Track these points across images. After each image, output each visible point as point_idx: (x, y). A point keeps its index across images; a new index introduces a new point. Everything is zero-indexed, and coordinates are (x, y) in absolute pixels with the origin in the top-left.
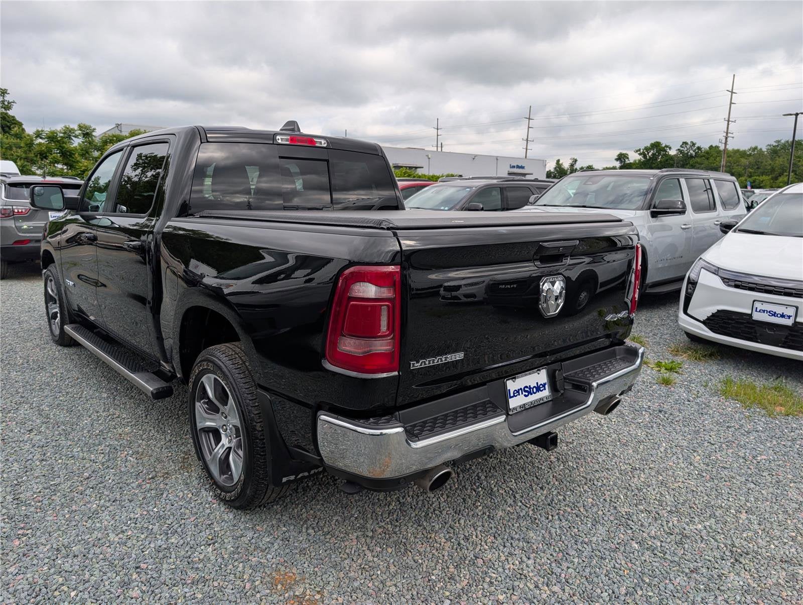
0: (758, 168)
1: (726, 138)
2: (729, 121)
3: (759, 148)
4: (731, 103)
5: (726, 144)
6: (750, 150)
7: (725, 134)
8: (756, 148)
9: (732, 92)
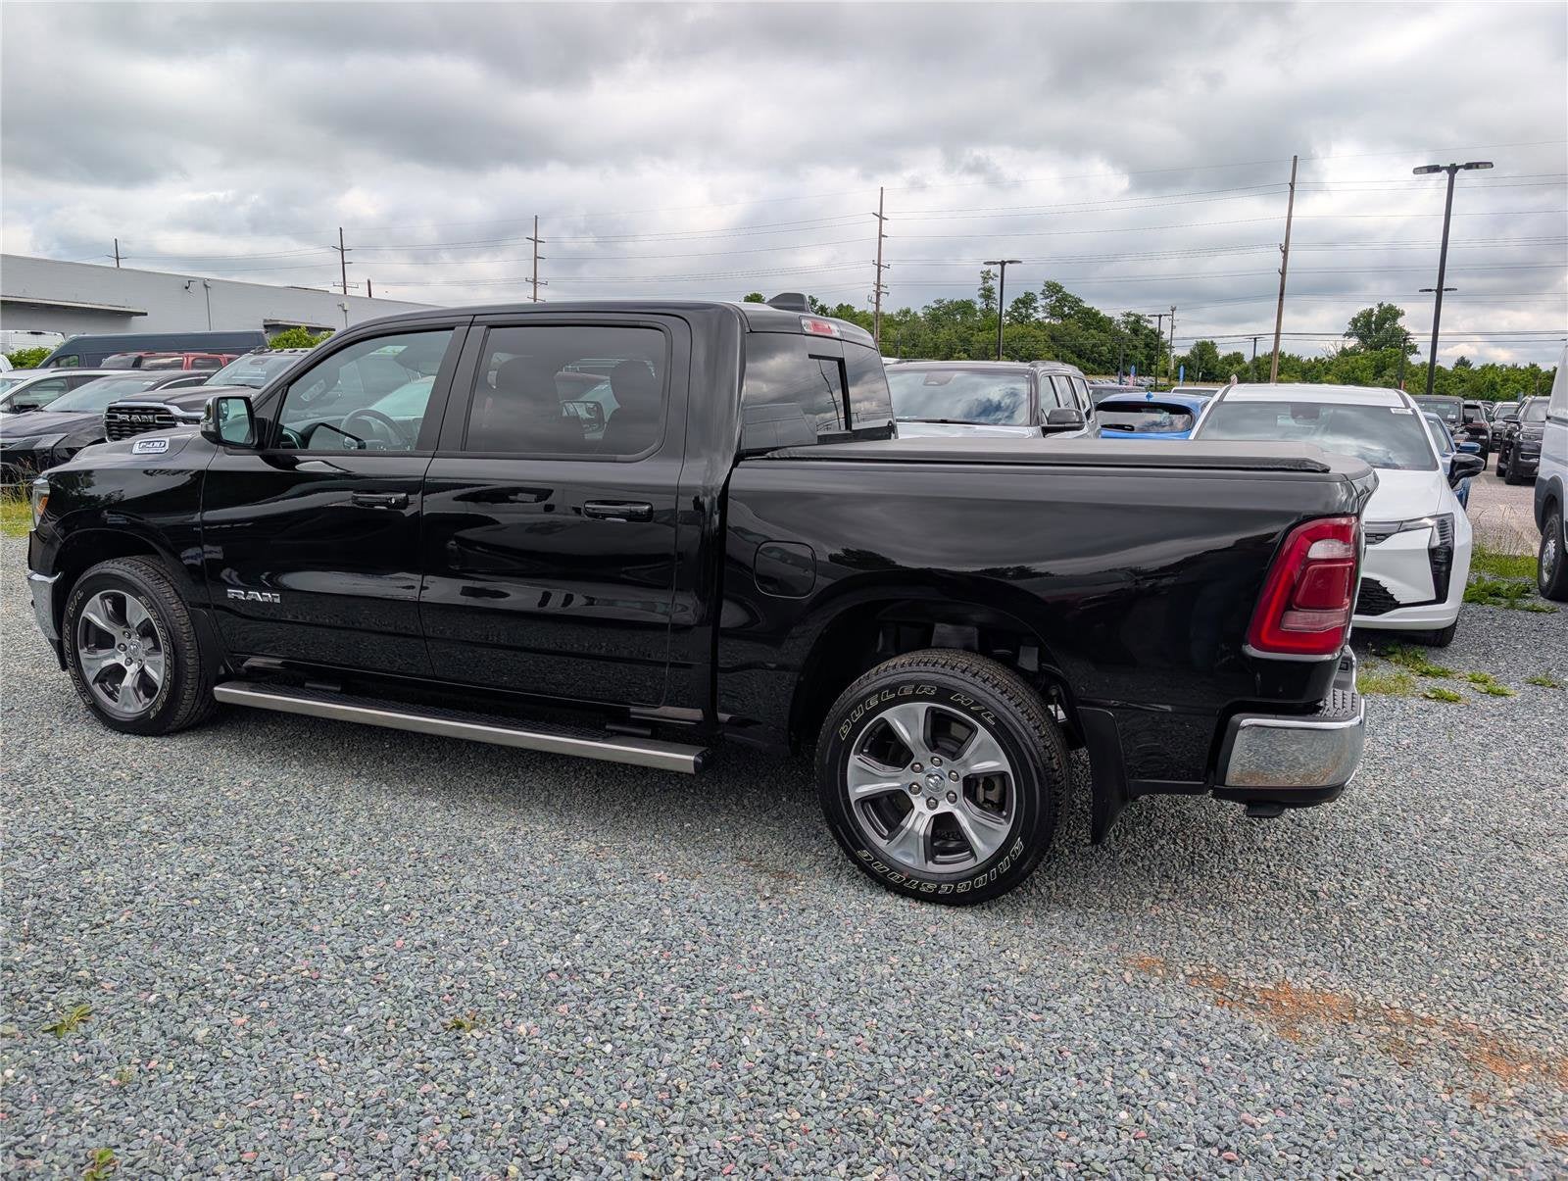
0: (914, 345)
1: (878, 295)
2: (879, 266)
3: (912, 311)
4: (881, 236)
5: (877, 304)
6: (899, 314)
7: (875, 288)
8: (908, 311)
9: (881, 218)
